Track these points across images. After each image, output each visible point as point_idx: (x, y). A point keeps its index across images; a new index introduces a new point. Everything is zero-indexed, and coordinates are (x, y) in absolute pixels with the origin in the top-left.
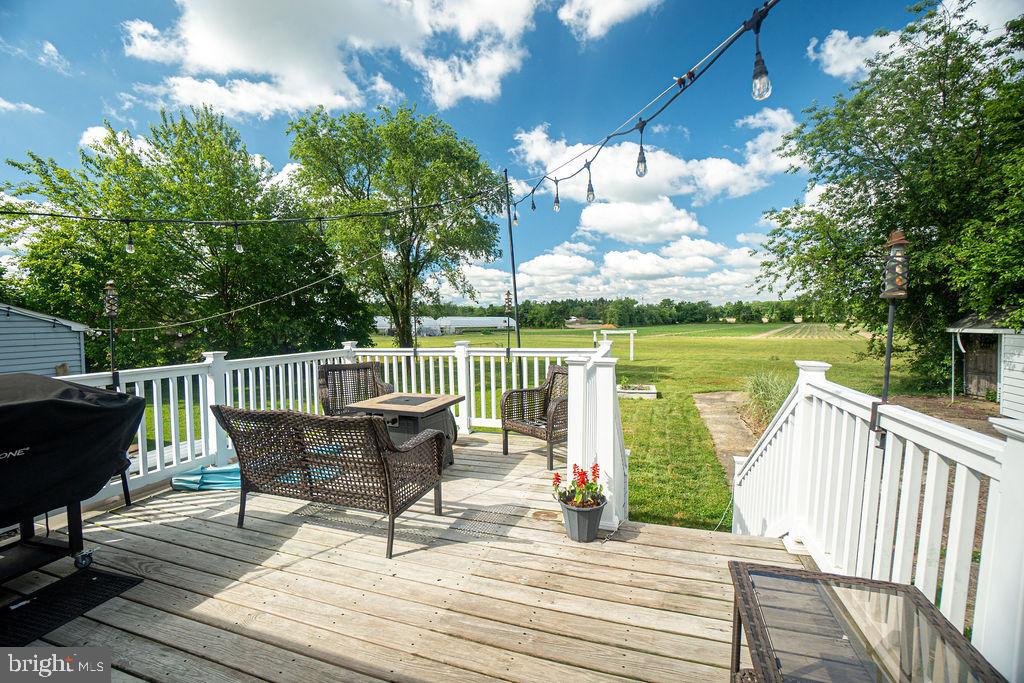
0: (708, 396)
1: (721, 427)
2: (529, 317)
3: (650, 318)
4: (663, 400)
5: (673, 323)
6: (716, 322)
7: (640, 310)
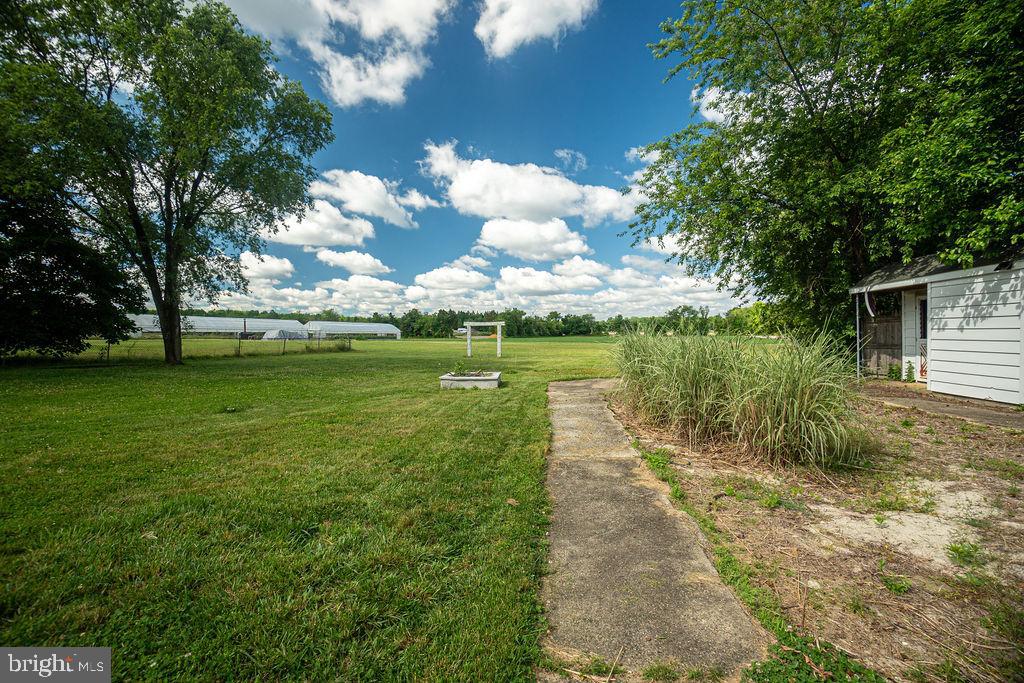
0: (568, 384)
1: (573, 421)
2: (416, 326)
3: (538, 329)
4: (505, 390)
5: (560, 335)
6: (599, 334)
7: (528, 321)
